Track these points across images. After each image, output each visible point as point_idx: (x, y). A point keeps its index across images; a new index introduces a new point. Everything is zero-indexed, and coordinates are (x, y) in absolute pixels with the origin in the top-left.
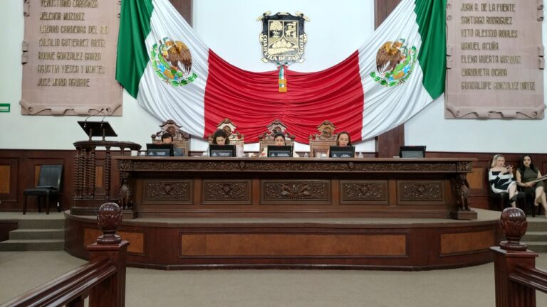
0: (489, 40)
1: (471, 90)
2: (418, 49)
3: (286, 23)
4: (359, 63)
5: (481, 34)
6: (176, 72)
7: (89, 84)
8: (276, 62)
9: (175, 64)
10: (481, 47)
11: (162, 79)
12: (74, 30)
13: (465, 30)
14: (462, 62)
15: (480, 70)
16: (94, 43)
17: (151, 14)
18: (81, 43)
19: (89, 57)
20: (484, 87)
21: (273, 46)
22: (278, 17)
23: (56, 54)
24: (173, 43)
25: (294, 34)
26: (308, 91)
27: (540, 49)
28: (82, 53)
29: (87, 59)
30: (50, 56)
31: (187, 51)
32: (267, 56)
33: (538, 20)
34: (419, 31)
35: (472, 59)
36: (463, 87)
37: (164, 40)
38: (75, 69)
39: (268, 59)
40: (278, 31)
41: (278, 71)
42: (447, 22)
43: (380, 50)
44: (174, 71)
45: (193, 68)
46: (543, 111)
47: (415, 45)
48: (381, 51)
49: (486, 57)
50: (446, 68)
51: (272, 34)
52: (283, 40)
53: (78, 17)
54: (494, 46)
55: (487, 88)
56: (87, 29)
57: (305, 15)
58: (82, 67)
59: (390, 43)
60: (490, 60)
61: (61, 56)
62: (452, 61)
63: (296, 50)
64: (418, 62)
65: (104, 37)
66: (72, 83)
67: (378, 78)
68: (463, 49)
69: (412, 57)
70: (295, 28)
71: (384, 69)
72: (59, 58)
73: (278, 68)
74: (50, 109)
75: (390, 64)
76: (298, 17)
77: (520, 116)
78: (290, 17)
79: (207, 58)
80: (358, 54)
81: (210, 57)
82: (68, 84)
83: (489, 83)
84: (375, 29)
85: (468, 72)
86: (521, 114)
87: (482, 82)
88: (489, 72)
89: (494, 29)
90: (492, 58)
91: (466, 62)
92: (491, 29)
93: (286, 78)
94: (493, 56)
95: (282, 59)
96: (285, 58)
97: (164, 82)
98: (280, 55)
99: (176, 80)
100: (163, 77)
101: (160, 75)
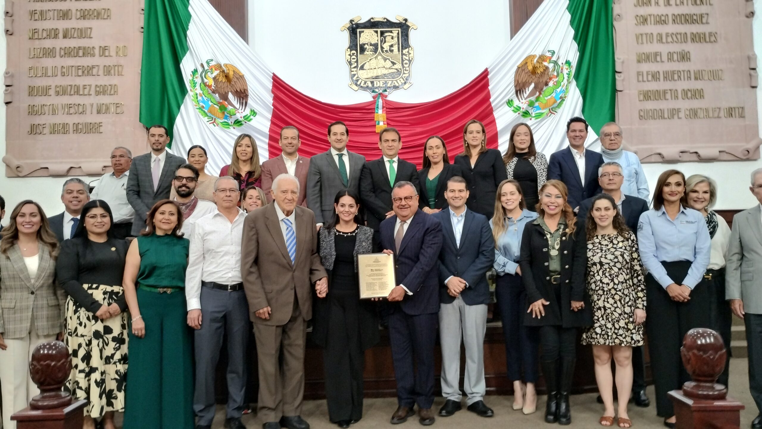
0: (676, 48)
1: (652, 122)
2: (574, 64)
3: (382, 33)
4: (490, 88)
5: (664, 41)
6: (225, 108)
7: (102, 129)
8: (370, 89)
9: (225, 97)
10: (665, 58)
11: (206, 119)
12: (78, 53)
13: (642, 35)
14: (638, 81)
15: (665, 92)
16: (108, 71)
17: (188, 26)
18: (88, 71)
19: (102, 91)
20: (672, 116)
21: (365, 67)
22: (372, 24)
23: (53, 87)
24: (221, 67)
25: (395, 48)
26: (419, 129)
27: (751, 58)
28: (90, 86)
29: (98, 93)
30: (45, 91)
31: (241, 77)
32: (357, 81)
33: (747, 17)
34: (575, 38)
35: (653, 76)
36: (641, 117)
37: (208, 63)
38: (81, 110)
39: (359, 86)
40: (371, 45)
41: (373, 103)
42: (615, 23)
43: (519, 68)
44: (223, 108)
45: (250, 101)
46: (758, 148)
47: (570, 59)
48: (521, 69)
49: (673, 72)
50: (614, 91)
51: (363, 50)
52: (380, 57)
53: (83, 34)
54: (684, 57)
55: (676, 117)
56: (97, 51)
57: (409, 20)
58: (92, 105)
59: (534, 56)
60: (679, 77)
61: (62, 91)
62: (623, 80)
63: (398, 71)
64: (574, 83)
65: (122, 61)
66: (77, 129)
67: (518, 109)
68: (639, 61)
69: (566, 76)
70: (396, 39)
71: (526, 95)
72: (57, 93)
73: (374, 97)
74: (47, 168)
75: (535, 87)
76: (400, 23)
77: (725, 156)
78: (389, 24)
79: (271, 88)
80: (487, 75)
81: (274, 86)
82: (71, 130)
83: (679, 110)
84: (512, 38)
85: (647, 96)
86: (727, 153)
87: (668, 109)
88: (677, 94)
89: (683, 31)
90: (682, 73)
91: (645, 81)
92: (679, 32)
93: (385, 112)
94: (684, 71)
95: (378, 85)
96: (383, 83)
97: (210, 123)
98: (376, 79)
99: (226, 120)
100: (208, 116)
101: (204, 114)
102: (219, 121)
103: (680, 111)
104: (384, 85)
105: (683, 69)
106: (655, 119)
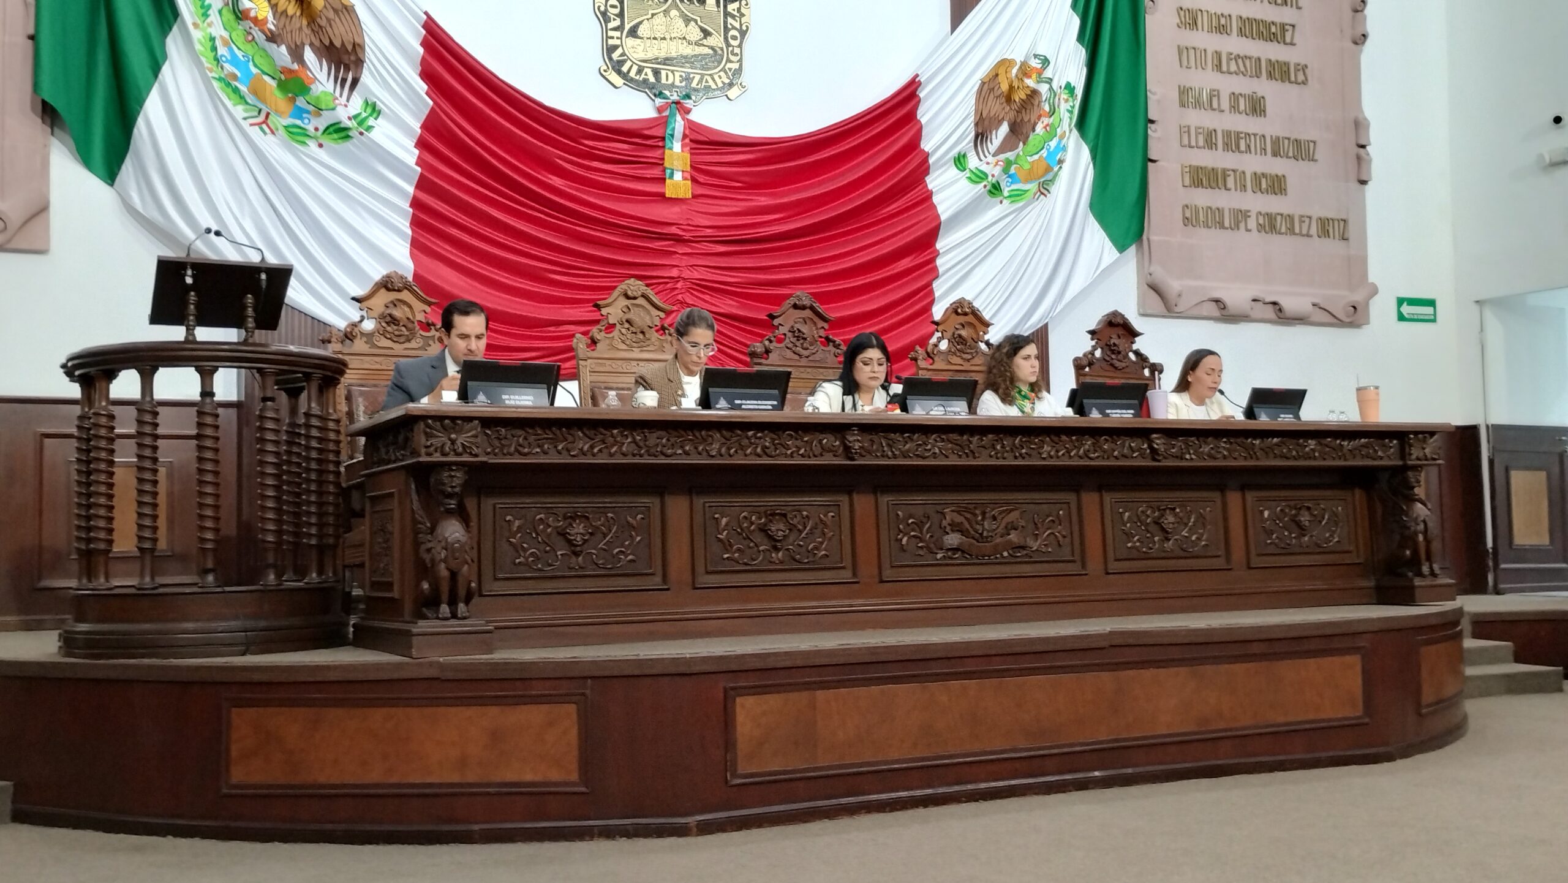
0: (1245, 85)
1: (1204, 232)
2: (1079, 92)
4: (921, 120)
5: (1224, 68)
6: (305, 88)
8: (652, 87)
9: (297, 54)
10: (1225, 104)
13: (1187, 49)
14: (1183, 145)
15: (1226, 173)
20: (1236, 226)
26: (764, 201)
27: (1360, 125)
31: (347, 11)
32: (621, 63)
33: (1355, 42)
34: (1081, 38)
35: (1206, 139)
36: (1186, 221)
39: (624, 76)
41: (662, 122)
43: (983, 83)
44: (294, 85)
46: (1367, 302)
47: (1073, 80)
48: (988, 88)
49: (1239, 136)
50: (1146, 159)
52: (674, 13)
54: (1257, 107)
55: (1242, 225)
59: (1011, 62)
60: (1249, 147)
62: (1159, 139)
63: (716, 55)
64: (1075, 132)
67: (979, 177)
68: (1183, 104)
69: (1065, 117)
71: (993, 147)
73: (660, 110)
75: (1011, 130)
77: (1318, 315)
80: (917, 90)
81: (427, 47)
83: (1245, 214)
85: (1202, 178)
86: (1320, 308)
87: (1230, 209)
88: (1245, 180)
89: (1255, 55)
90: (1252, 137)
91: (1193, 147)
92: (1248, 54)
93: (688, 148)
94: (1255, 135)
95: (670, 81)
96: (681, 76)
97: (251, 125)
98: (664, 64)
99: (298, 122)
100: (247, 103)
101: (232, 95)
102: (279, 122)
103: (1249, 216)
104: (684, 84)
105: (1254, 132)
106: (1208, 227)
